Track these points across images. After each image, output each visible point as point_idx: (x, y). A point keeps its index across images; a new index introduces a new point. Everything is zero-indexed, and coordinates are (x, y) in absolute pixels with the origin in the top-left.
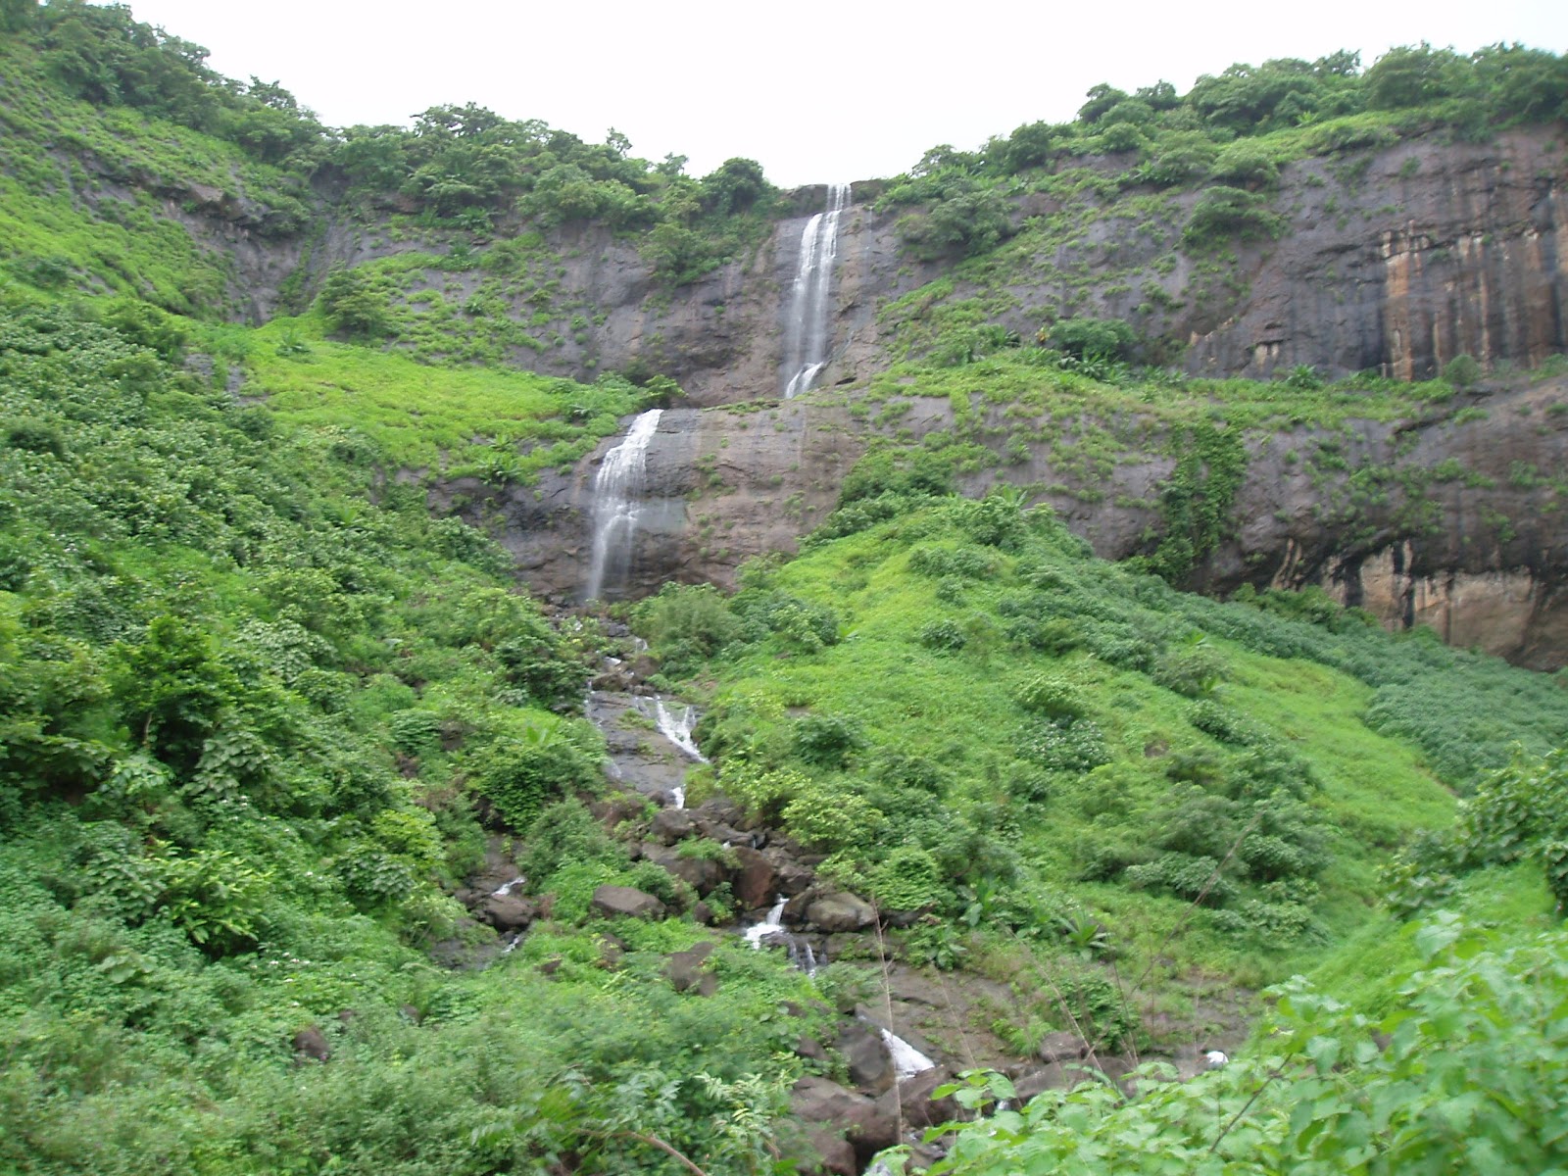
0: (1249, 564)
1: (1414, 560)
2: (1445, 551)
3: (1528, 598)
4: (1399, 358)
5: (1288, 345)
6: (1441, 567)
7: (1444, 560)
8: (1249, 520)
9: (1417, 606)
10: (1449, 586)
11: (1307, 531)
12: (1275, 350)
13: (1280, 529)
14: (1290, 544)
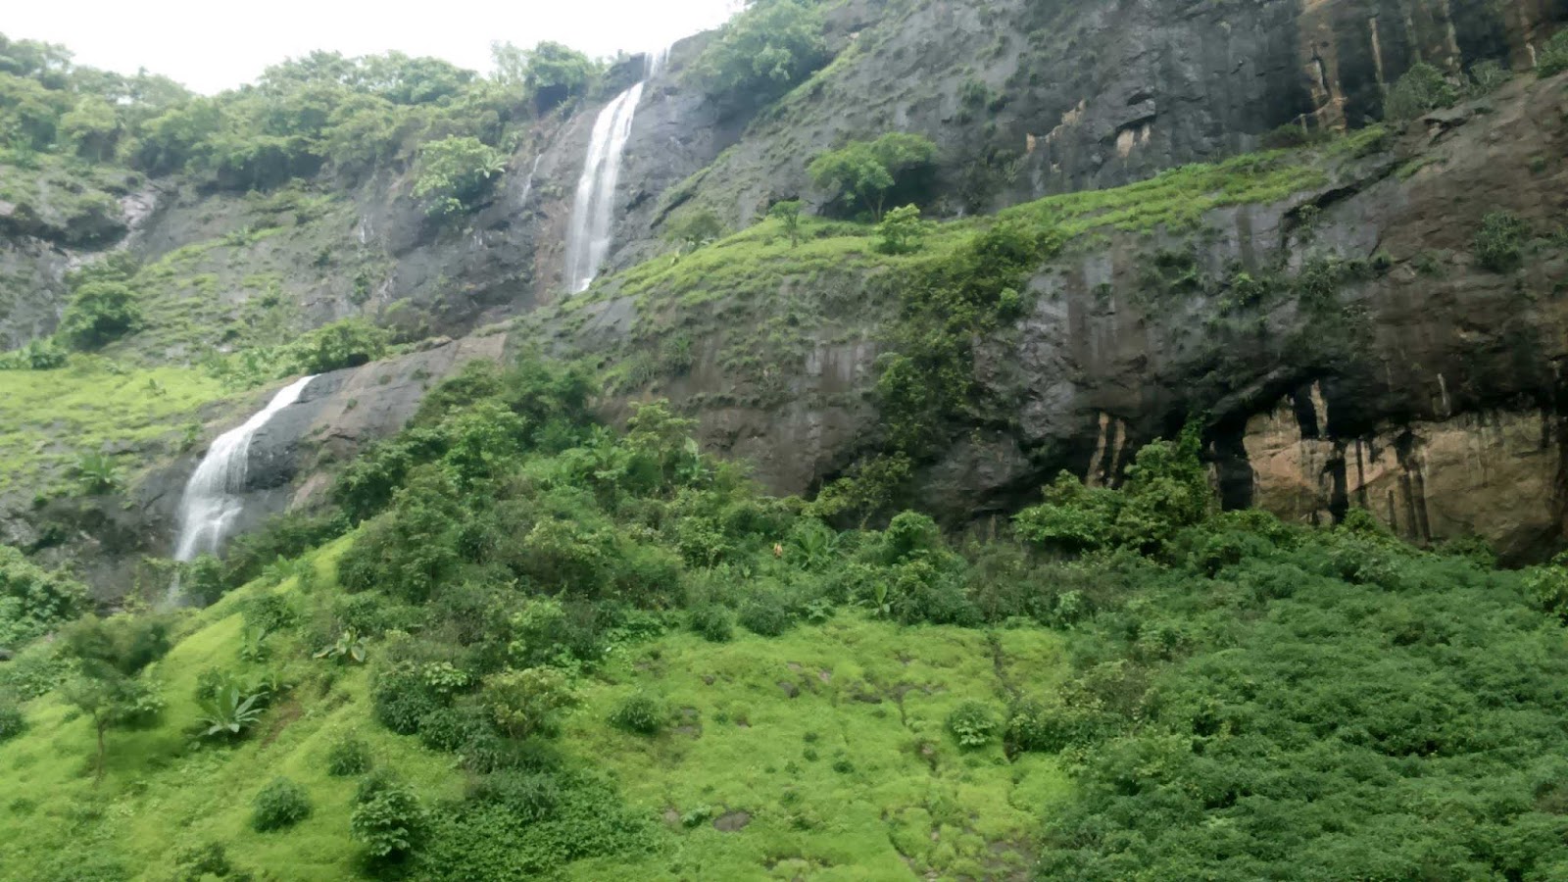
0: (1037, 461)
1: (1330, 412)
2: (1384, 387)
3: (1544, 445)
4: (1324, 101)
5: (1163, 120)
6: (1381, 415)
7: (1383, 404)
8: (1026, 396)
9: (1351, 485)
10: (1404, 445)
11: (1134, 396)
12: (1146, 133)
13: (1085, 399)
14: (1104, 420)
